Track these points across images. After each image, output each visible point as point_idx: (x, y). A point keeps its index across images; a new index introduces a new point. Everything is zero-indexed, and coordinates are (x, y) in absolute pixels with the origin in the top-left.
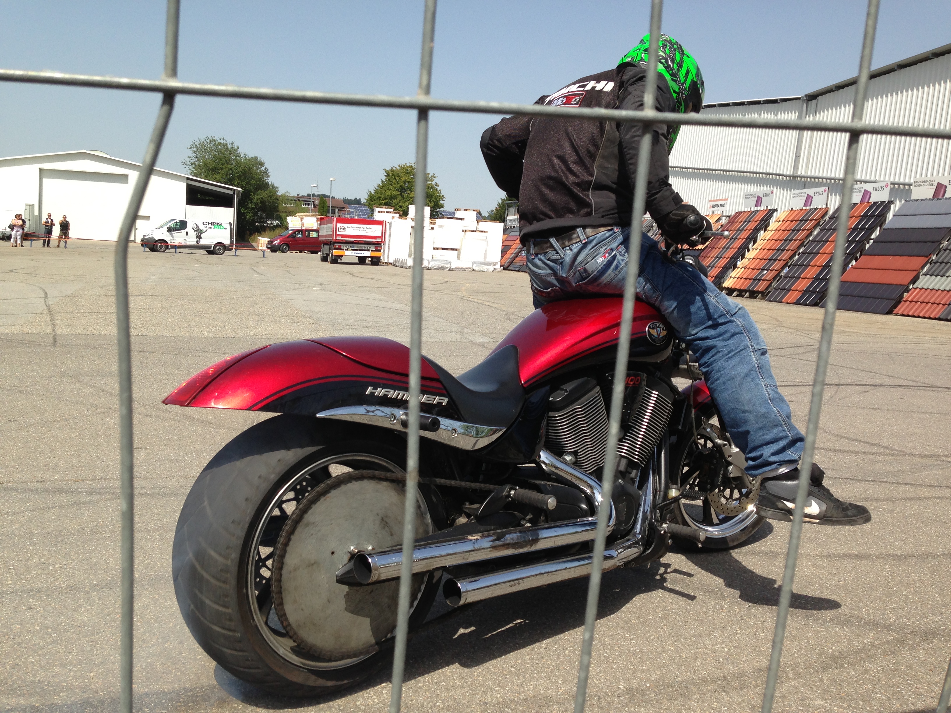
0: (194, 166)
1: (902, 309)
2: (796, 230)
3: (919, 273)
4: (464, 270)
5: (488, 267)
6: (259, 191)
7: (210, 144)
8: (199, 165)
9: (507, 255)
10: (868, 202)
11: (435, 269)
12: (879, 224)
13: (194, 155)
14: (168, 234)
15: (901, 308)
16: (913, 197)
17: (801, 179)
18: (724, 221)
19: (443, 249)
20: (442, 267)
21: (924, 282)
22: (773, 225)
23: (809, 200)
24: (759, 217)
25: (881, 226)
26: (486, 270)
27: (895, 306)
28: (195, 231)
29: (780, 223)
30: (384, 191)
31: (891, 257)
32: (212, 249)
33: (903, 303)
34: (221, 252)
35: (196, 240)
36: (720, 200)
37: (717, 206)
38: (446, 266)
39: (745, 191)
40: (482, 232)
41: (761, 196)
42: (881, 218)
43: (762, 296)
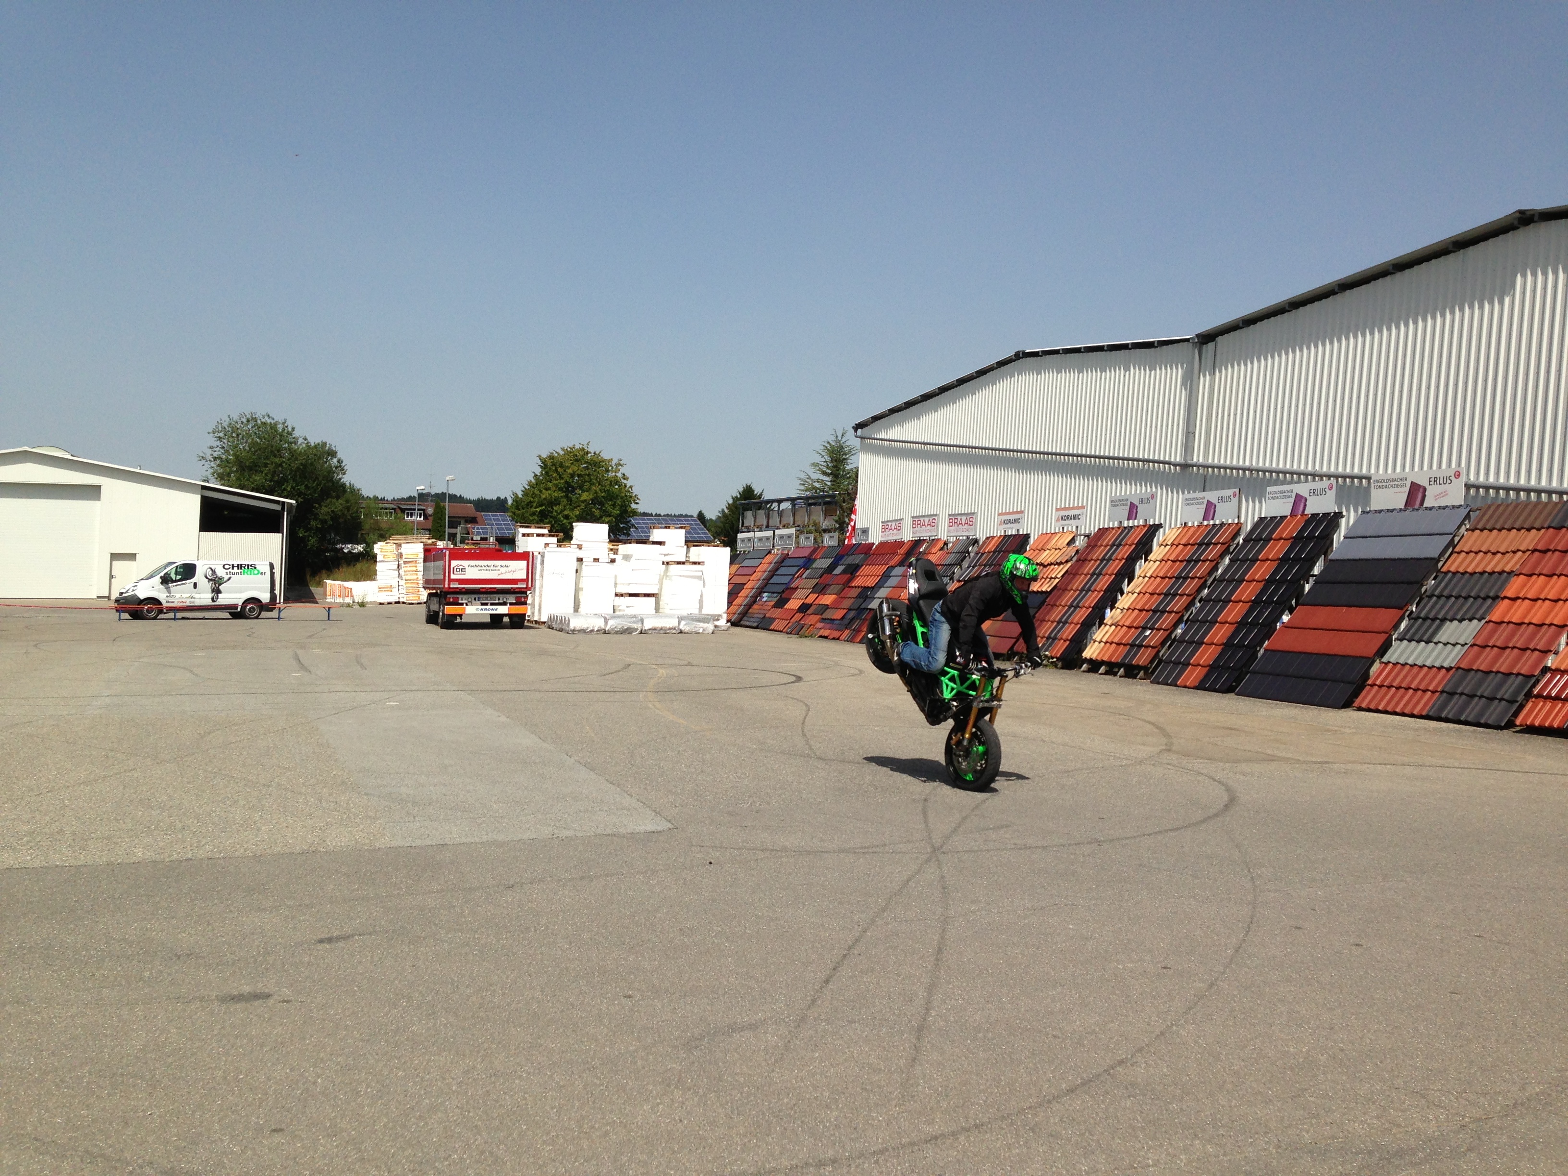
0: (218, 462)
1: (1367, 700)
2: (1192, 561)
3: (1390, 636)
4: (664, 631)
5: (705, 625)
6: (329, 500)
7: (247, 425)
8: (227, 461)
9: (738, 601)
10: (1303, 514)
11: (617, 633)
12: (1324, 550)
13: (218, 443)
14: (162, 587)
15: (1366, 698)
16: (1374, 506)
17: (1199, 470)
18: (1080, 543)
19: (631, 595)
20: (627, 629)
21: (1400, 652)
22: (1158, 552)
23: (1210, 510)
24: (1135, 537)
25: (1326, 554)
26: (701, 631)
27: (1356, 694)
28: (210, 580)
29: (1168, 547)
30: (538, 492)
31: (1344, 609)
32: (239, 610)
33: (1368, 688)
34: (255, 614)
35: (210, 595)
36: (1073, 508)
37: (1068, 518)
38: (635, 626)
39: (1113, 495)
40: (695, 563)
41: (1136, 502)
42: (1324, 543)
43: (1145, 674)
